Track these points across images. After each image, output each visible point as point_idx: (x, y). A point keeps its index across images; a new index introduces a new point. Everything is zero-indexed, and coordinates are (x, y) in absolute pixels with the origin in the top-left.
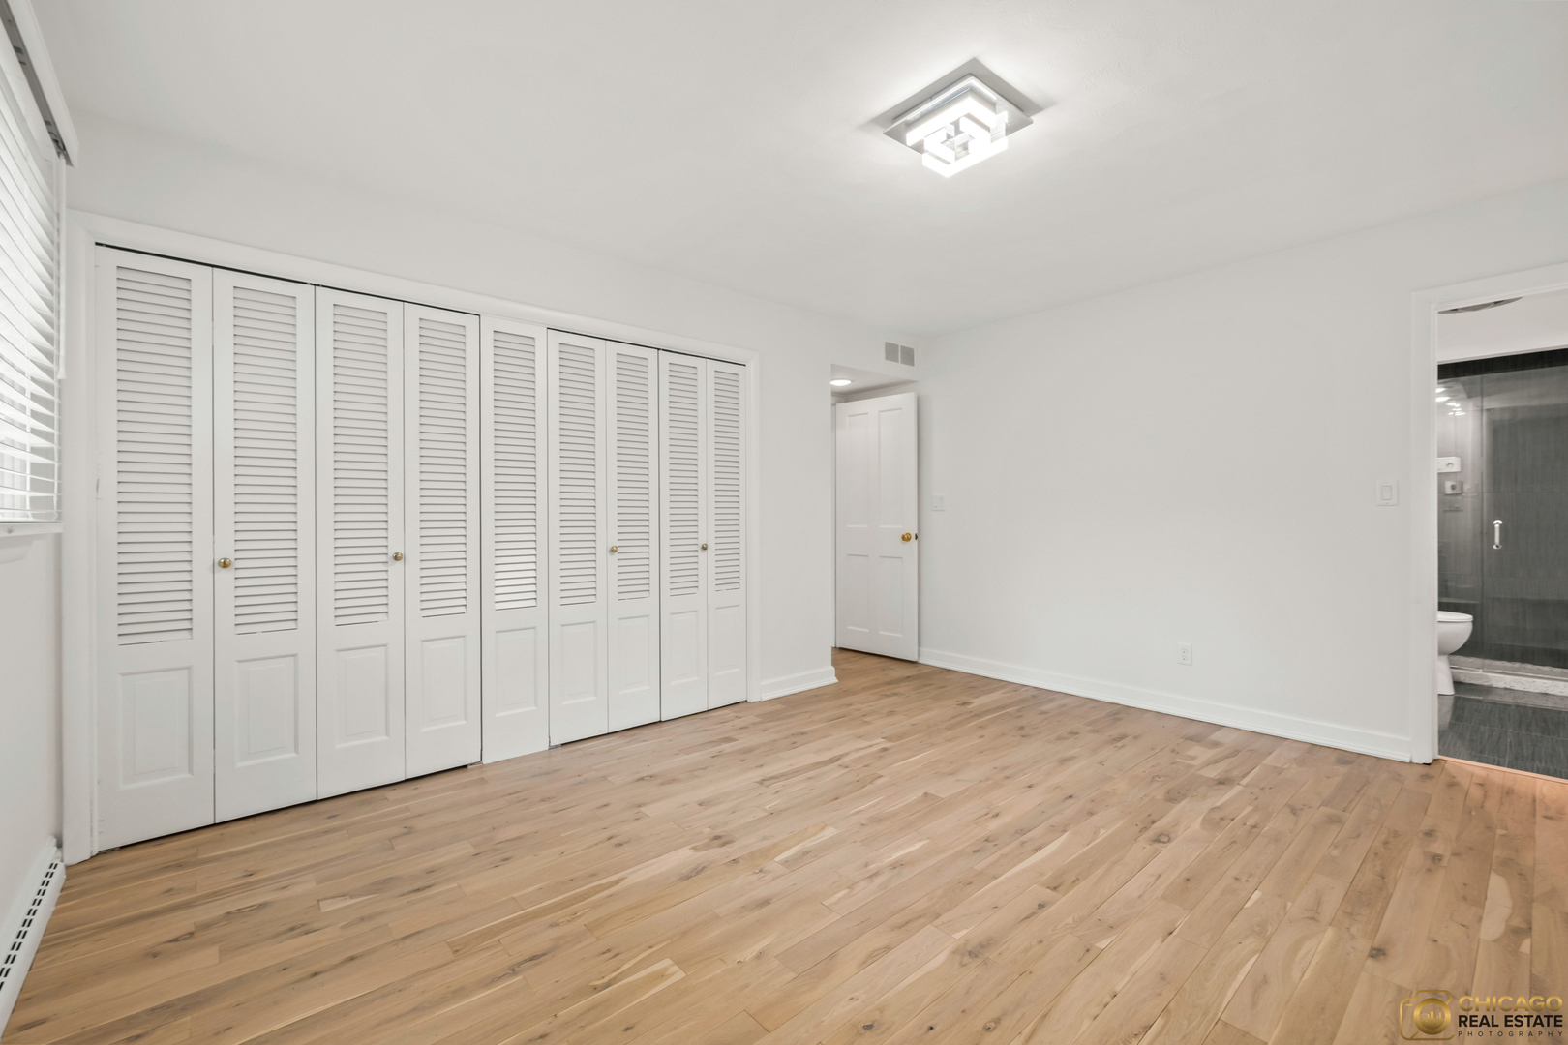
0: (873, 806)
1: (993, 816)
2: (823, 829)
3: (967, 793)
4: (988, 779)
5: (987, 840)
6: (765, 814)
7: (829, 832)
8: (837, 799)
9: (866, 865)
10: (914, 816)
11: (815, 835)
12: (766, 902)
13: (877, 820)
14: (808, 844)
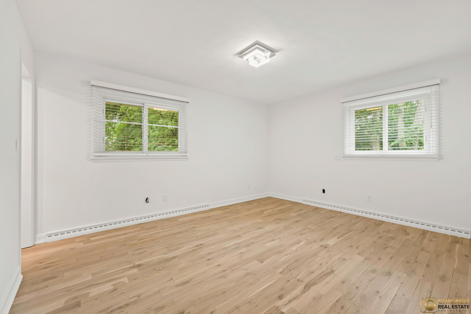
0: (282, 257)
1: (242, 253)
2: (296, 250)
3: (246, 262)
4: (233, 270)
5: (248, 246)
6: (318, 255)
7: (294, 248)
8: (296, 261)
9: (281, 240)
10: (268, 253)
11: (298, 248)
12: (301, 234)
13: (280, 252)
14: (298, 246)
